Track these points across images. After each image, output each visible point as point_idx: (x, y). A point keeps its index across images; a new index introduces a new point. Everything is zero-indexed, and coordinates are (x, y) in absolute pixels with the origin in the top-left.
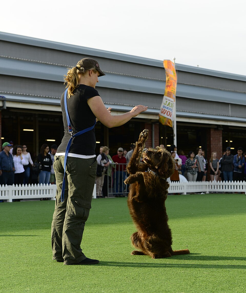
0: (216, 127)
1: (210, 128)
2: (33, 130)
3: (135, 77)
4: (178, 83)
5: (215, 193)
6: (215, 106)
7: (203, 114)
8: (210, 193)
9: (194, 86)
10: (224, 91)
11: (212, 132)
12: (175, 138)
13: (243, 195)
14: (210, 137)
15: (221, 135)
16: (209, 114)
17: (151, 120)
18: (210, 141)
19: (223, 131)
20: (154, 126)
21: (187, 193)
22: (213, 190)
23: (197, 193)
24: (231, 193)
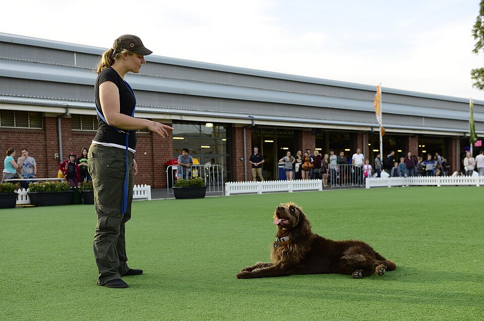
0: (413, 135)
1: (408, 137)
2: (273, 141)
3: (348, 99)
4: (382, 102)
5: (413, 186)
6: (411, 119)
7: (402, 125)
8: (410, 186)
9: (395, 104)
10: (419, 106)
11: (410, 139)
12: (381, 144)
13: (436, 187)
14: (408, 143)
15: (417, 141)
16: (407, 125)
17: (362, 131)
18: (408, 146)
19: (419, 138)
20: (364, 135)
21: (392, 186)
22: (412, 184)
23: (399, 186)
24: (431, 186)
